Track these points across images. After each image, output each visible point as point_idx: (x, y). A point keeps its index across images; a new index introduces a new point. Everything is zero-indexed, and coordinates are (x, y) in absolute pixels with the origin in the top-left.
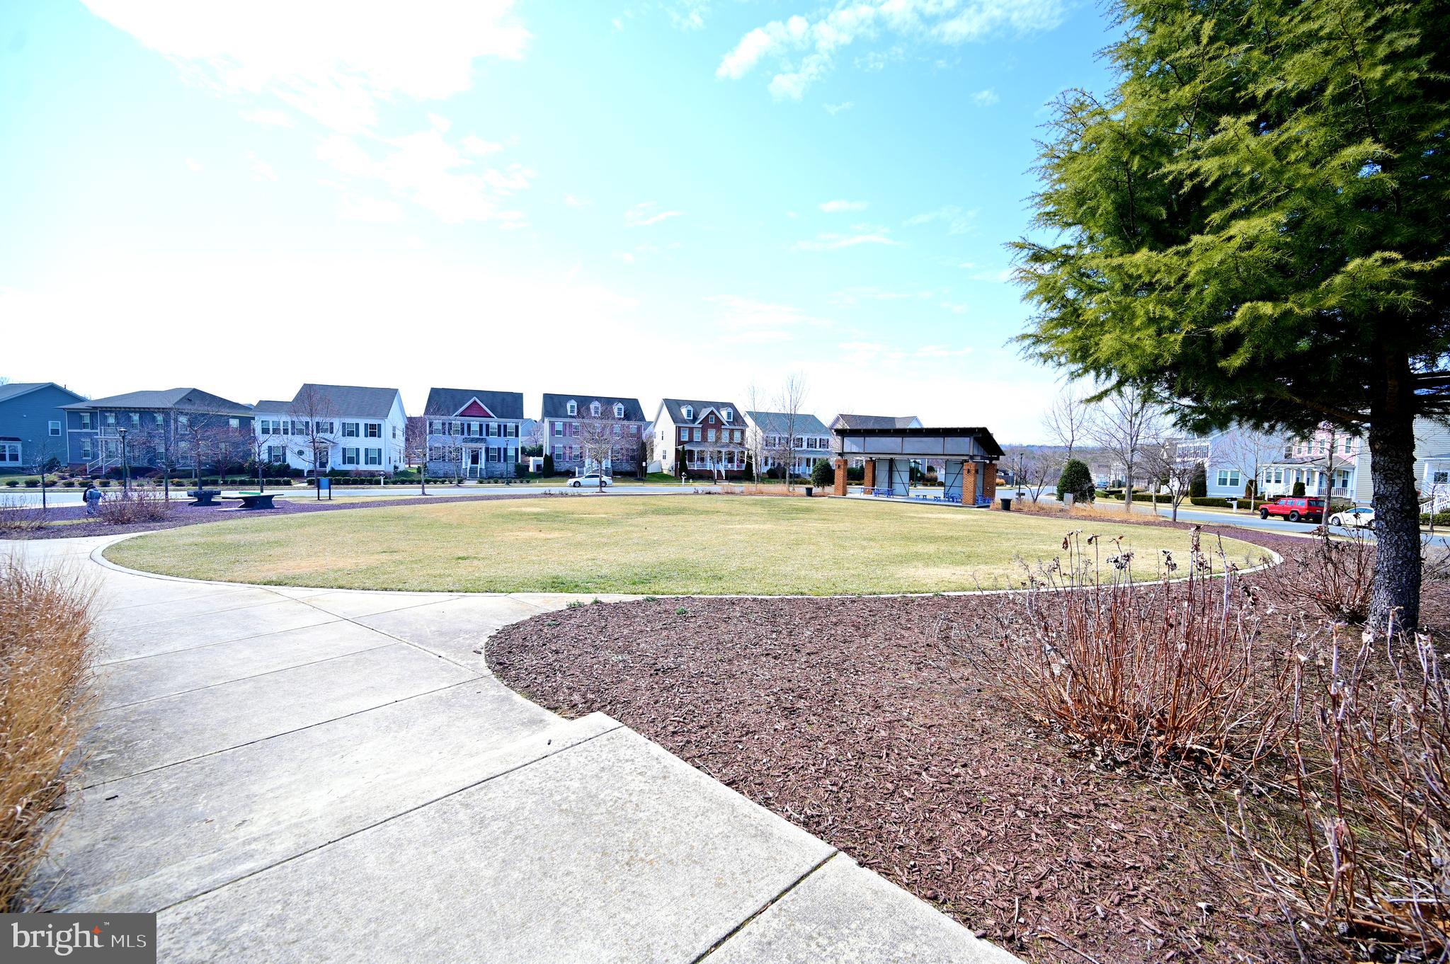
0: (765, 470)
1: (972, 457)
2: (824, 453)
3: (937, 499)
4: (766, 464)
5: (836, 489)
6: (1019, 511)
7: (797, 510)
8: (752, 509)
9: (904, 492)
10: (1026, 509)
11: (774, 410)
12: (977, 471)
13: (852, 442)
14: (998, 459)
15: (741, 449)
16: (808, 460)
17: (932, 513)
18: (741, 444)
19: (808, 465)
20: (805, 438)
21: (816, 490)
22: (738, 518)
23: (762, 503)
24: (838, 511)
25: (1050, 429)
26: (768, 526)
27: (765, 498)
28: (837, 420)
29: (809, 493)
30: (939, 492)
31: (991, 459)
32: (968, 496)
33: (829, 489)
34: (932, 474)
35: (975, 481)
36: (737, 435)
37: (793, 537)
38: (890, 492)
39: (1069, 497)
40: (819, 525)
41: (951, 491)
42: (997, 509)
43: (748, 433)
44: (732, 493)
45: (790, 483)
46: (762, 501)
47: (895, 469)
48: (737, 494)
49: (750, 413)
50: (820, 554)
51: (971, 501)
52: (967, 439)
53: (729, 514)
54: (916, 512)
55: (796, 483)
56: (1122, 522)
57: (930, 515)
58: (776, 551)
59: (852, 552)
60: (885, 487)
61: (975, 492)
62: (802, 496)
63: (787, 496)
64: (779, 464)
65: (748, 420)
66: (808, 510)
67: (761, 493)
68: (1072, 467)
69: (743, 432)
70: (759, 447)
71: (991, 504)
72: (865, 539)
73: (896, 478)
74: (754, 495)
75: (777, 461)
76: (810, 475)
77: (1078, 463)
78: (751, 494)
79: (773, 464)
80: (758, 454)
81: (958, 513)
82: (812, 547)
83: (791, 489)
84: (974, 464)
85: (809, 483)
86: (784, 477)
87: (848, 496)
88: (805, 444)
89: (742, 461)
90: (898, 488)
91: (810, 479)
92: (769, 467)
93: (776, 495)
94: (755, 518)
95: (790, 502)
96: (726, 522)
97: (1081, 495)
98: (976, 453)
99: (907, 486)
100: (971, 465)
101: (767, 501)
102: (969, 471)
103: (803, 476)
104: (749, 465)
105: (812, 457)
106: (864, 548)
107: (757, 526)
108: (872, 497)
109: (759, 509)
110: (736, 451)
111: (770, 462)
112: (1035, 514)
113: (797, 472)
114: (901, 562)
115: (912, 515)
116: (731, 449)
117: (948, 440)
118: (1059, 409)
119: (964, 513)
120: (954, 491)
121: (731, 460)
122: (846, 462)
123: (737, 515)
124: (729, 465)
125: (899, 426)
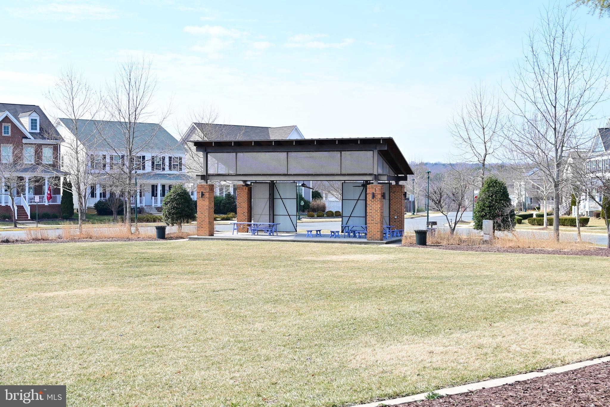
0: (92, 203)
1: (377, 177)
2: (178, 177)
3: (334, 234)
4: (93, 195)
5: (199, 227)
6: (437, 245)
7: (148, 260)
8: (79, 263)
9: (290, 227)
10: (444, 243)
11: (103, 116)
12: (383, 196)
13: (219, 160)
14: (405, 179)
15: (55, 174)
16: (154, 188)
17: (334, 254)
18: (55, 166)
19: (154, 194)
20: (148, 156)
21: (170, 230)
22: (58, 279)
23: (93, 254)
24: (208, 258)
25: (461, 141)
26: (110, 290)
27: (96, 244)
28: (192, 130)
29: (161, 234)
30: (336, 225)
31: (398, 179)
32: (374, 228)
33: (189, 228)
34: (318, 202)
35: (382, 208)
36: (47, 154)
37: (155, 306)
38: (272, 228)
39: (488, 224)
40: (187, 282)
41: (350, 223)
42: (411, 245)
43: (64, 149)
44: (44, 240)
45: (132, 220)
46: (92, 249)
47: (277, 195)
48: (52, 241)
49: (67, 122)
50: (210, 335)
51: (378, 235)
52: (369, 154)
53: (43, 272)
54: (313, 253)
55: (141, 220)
56: (554, 252)
57: (334, 258)
58: (136, 335)
59: (258, 326)
60: (265, 222)
61: (382, 223)
62: (150, 238)
63: (129, 239)
64: (112, 194)
65: (63, 131)
66: (163, 260)
67: (90, 238)
68: (489, 187)
69: (56, 149)
70: (82, 169)
71: (403, 238)
72: (266, 301)
73: (280, 208)
74: (79, 240)
75: (108, 190)
76: (159, 209)
77: (496, 182)
78: (73, 240)
79: (103, 195)
80: (81, 179)
81: (365, 252)
82: (193, 322)
83: (133, 229)
84: (379, 187)
85: (160, 220)
86: (120, 212)
87: (216, 235)
88: (148, 165)
89: (57, 191)
90: (283, 221)
91: (161, 215)
92: (98, 199)
93: (112, 239)
94: (86, 277)
95: (135, 249)
96: (40, 287)
97: (503, 221)
98: (380, 172)
99: (294, 218)
100: (374, 188)
101: (100, 249)
102: (374, 196)
103: (147, 210)
104: (68, 196)
105: (159, 183)
106: (273, 317)
107: (92, 291)
108: (249, 235)
109: (87, 263)
110: (47, 176)
111: (98, 192)
112: (456, 249)
113: (139, 205)
114: (341, 337)
115: (310, 258)
116: (39, 173)
117: (346, 154)
118: (470, 116)
119: (373, 252)
120: (356, 223)
121: (38, 190)
122: (212, 188)
123: (57, 273)
124: (37, 198)
125: (273, 137)
